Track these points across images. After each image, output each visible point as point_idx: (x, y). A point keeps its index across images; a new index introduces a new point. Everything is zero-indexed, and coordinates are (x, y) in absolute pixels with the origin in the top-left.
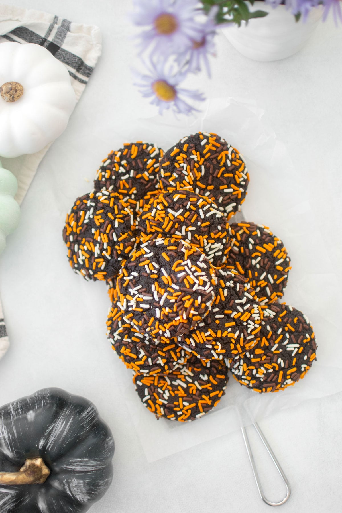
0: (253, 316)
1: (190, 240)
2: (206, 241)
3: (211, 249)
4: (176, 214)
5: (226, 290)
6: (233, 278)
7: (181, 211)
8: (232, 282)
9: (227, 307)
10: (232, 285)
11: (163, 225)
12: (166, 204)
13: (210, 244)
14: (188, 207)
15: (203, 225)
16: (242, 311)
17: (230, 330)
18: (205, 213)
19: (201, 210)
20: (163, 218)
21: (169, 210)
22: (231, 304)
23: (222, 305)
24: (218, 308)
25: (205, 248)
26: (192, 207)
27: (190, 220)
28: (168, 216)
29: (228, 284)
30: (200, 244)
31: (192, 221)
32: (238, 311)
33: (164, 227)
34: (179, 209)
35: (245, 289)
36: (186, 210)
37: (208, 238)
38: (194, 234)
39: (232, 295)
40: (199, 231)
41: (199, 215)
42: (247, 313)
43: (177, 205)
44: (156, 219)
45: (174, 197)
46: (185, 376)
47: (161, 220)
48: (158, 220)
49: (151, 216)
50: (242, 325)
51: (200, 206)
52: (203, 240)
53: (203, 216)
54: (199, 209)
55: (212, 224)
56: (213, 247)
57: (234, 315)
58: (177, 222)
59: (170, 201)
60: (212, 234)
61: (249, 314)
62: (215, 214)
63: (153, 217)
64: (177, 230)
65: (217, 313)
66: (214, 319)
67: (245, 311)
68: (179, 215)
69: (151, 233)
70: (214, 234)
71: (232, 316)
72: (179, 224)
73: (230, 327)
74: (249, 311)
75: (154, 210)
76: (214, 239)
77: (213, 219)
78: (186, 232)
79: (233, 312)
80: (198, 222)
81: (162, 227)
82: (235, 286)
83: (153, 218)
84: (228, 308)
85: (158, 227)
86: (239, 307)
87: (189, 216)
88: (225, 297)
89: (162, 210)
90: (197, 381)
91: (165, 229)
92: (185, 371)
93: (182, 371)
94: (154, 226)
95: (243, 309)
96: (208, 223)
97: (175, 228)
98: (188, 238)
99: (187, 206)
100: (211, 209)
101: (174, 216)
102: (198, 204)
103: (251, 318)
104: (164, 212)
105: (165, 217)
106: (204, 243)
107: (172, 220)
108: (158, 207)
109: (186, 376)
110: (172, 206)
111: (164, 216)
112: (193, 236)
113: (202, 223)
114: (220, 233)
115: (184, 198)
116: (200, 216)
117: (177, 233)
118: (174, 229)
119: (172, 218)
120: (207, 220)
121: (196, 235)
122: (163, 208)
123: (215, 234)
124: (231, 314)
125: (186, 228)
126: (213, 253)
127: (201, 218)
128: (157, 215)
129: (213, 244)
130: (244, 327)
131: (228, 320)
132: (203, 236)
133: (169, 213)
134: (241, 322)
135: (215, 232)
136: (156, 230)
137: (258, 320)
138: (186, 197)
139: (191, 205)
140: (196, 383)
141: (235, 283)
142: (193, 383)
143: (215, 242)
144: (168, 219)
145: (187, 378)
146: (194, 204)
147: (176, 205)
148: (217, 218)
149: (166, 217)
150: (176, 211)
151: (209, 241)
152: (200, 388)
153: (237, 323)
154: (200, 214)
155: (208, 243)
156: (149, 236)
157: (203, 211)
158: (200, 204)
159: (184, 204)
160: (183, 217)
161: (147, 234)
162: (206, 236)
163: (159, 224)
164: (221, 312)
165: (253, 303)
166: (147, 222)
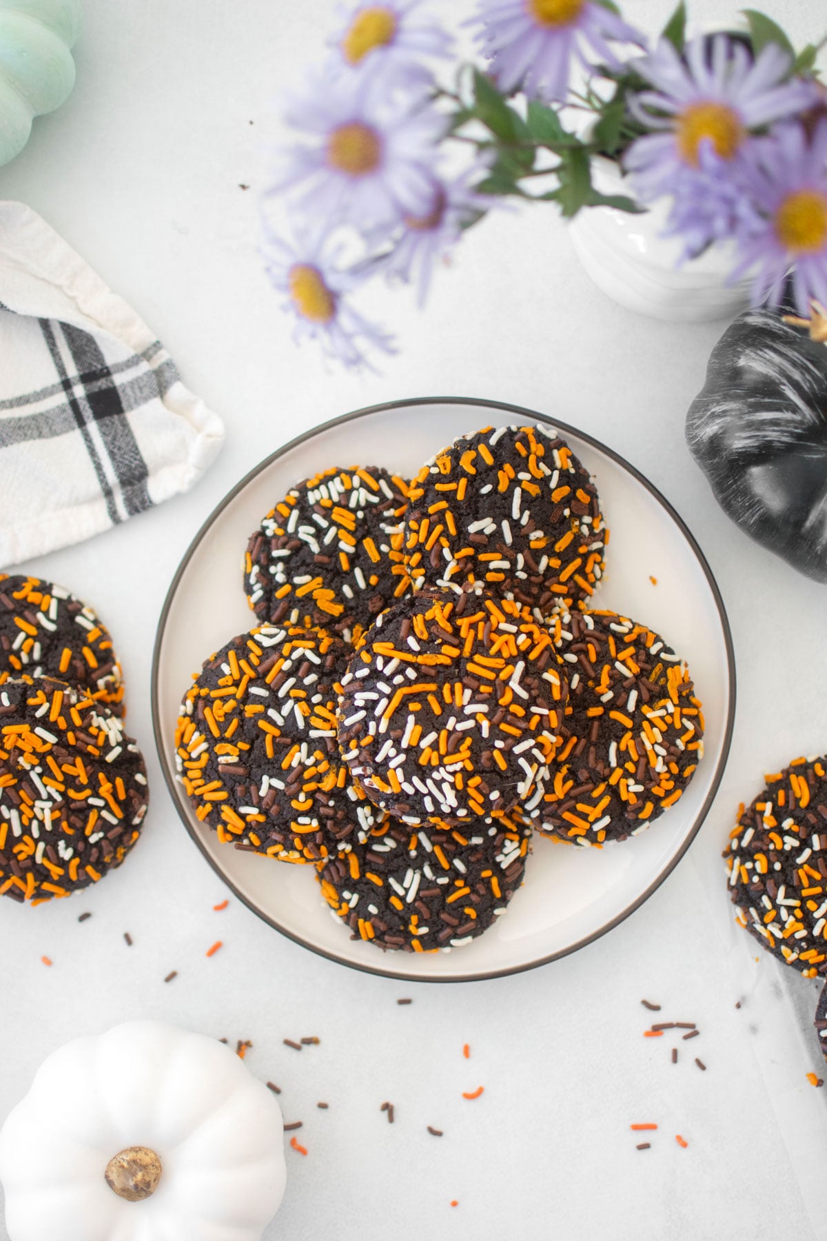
0: (336, 498)
1: (454, 728)
2: (458, 769)
3: (438, 784)
4: (514, 684)
5: (297, 580)
6: (262, 567)
7: (524, 695)
8: (272, 569)
9: (335, 567)
10: (280, 566)
11: (482, 654)
12: (533, 656)
13: (451, 779)
14: (534, 709)
15: (496, 754)
16: (333, 530)
17: (384, 548)
18: (527, 755)
19: (531, 742)
20: (499, 654)
21: (521, 665)
22: (325, 559)
23: (332, 581)
24: (341, 586)
25: (441, 769)
26: (535, 720)
27: (503, 720)
28: (507, 664)
29: (280, 578)
30: (448, 754)
31: (503, 727)
32: (336, 539)
33: (477, 658)
34: (527, 688)
35: (280, 532)
36: (526, 705)
37: (467, 771)
38: (471, 737)
39: (304, 561)
40: (480, 746)
41: (518, 741)
42: (334, 517)
43: (536, 683)
44: (493, 636)
45: (551, 671)
46: (35, 817)
47: (493, 650)
48: (492, 643)
49: (499, 623)
50: (365, 519)
51: (540, 739)
52: (460, 761)
53: (518, 750)
54: (534, 737)
55: (501, 777)
56: (446, 787)
57: (347, 546)
58: (495, 691)
59: (541, 664)
60: (476, 781)
61: (336, 509)
62: (523, 777)
63: (497, 627)
64: (476, 691)
65: (354, 586)
66: (370, 588)
67: (333, 523)
68: (513, 690)
69: (457, 630)
70: (478, 786)
71: (351, 550)
72: (490, 694)
73: (378, 549)
74: (329, 512)
75: (514, 629)
76: (466, 785)
77: (514, 775)
78: (473, 716)
79: (342, 551)
80: (502, 740)
81: (476, 653)
82: (280, 559)
83: (493, 629)
84: (336, 563)
85: (473, 645)
86: (327, 540)
87: (514, 715)
88: (313, 578)
89: (518, 647)
90: (46, 845)
91: (473, 661)
92: (43, 810)
93: (38, 804)
94: (476, 635)
95: (328, 529)
96: (502, 765)
97: (479, 687)
98: (458, 722)
99: (537, 706)
100: (536, 766)
101: (510, 678)
102: (545, 733)
103: (343, 502)
104: (515, 652)
105: (503, 658)
106: (451, 764)
107: (498, 676)
108: (522, 638)
109: (37, 819)
110: (532, 670)
111: (506, 654)
112: (465, 733)
113: (500, 750)
114: (481, 799)
115: (552, 697)
116: (518, 744)
117: (468, 693)
118: (475, 684)
119: (503, 676)
120: (510, 761)
121: (468, 741)
122: (523, 648)
123: (477, 788)
124: (347, 554)
125: (484, 714)
126: (429, 791)
127: (514, 746)
128: (505, 637)
129: (453, 785)
130: (368, 515)
131: (362, 558)
132: (470, 758)
133: (515, 664)
134: (361, 524)
135: (484, 786)
136: (465, 639)
137: (342, 483)
138: (556, 701)
139: (541, 716)
140: (41, 845)
141: (274, 561)
142: (36, 841)
143: (457, 791)
144: (500, 667)
145: (35, 824)
146: (543, 724)
147: (536, 681)
148: (516, 785)
149: (502, 661)
150: (521, 683)
151: (459, 776)
152: (39, 859)
153: (365, 533)
154: (523, 741)
155: (453, 774)
156: (449, 624)
157: (531, 748)
158: (545, 737)
159: (539, 700)
160: (511, 703)
161: (451, 618)
162: (470, 767)
163: (481, 647)
164: (349, 577)
165: (307, 506)
166: (480, 615)
